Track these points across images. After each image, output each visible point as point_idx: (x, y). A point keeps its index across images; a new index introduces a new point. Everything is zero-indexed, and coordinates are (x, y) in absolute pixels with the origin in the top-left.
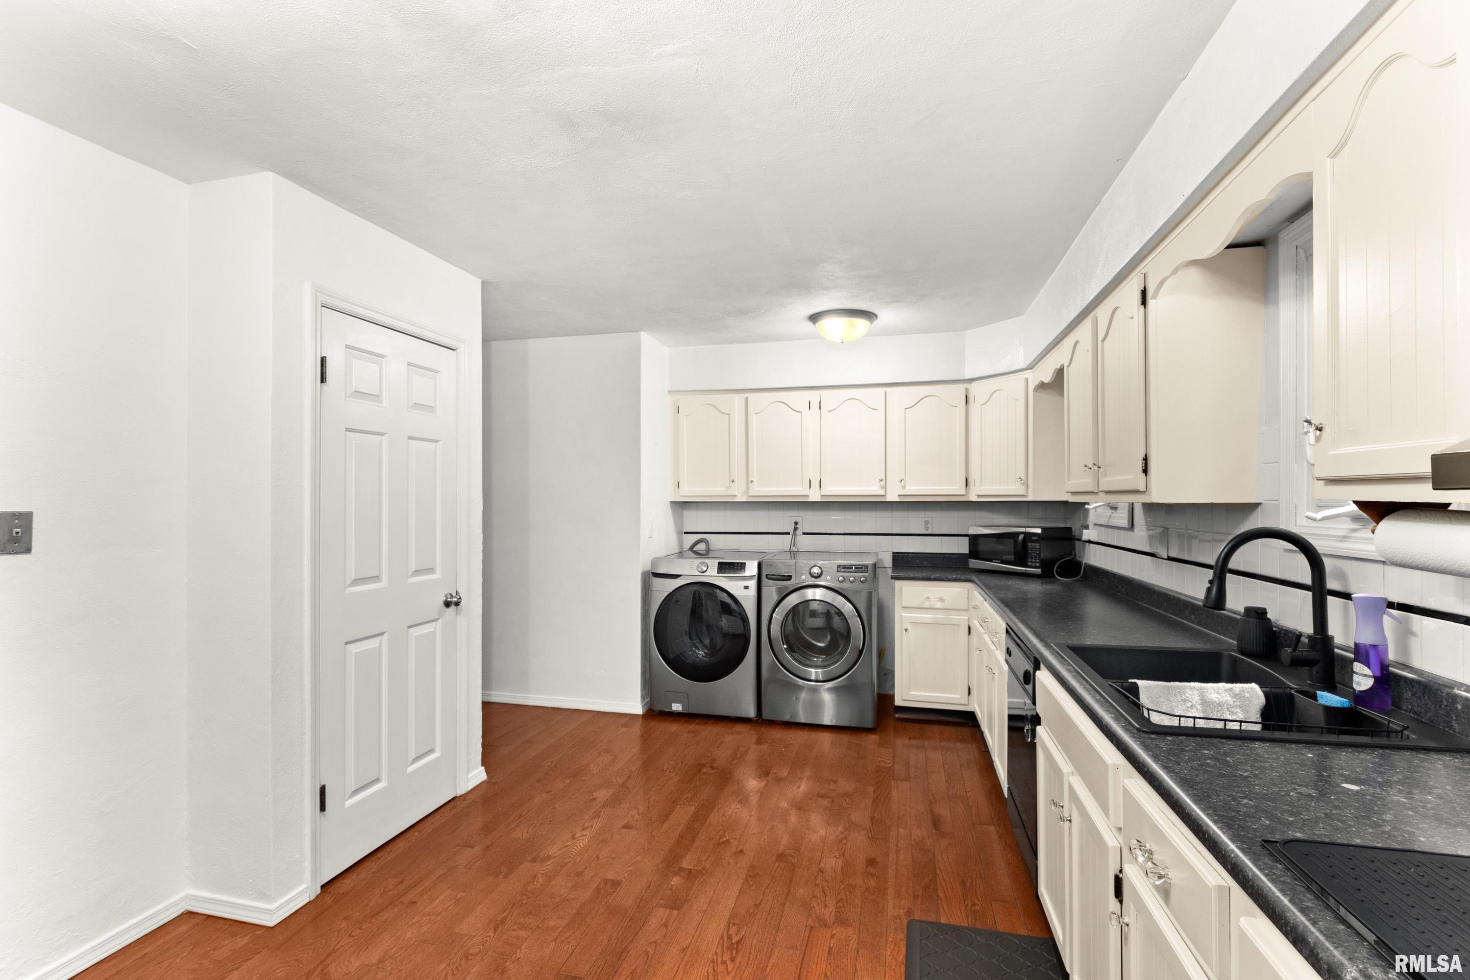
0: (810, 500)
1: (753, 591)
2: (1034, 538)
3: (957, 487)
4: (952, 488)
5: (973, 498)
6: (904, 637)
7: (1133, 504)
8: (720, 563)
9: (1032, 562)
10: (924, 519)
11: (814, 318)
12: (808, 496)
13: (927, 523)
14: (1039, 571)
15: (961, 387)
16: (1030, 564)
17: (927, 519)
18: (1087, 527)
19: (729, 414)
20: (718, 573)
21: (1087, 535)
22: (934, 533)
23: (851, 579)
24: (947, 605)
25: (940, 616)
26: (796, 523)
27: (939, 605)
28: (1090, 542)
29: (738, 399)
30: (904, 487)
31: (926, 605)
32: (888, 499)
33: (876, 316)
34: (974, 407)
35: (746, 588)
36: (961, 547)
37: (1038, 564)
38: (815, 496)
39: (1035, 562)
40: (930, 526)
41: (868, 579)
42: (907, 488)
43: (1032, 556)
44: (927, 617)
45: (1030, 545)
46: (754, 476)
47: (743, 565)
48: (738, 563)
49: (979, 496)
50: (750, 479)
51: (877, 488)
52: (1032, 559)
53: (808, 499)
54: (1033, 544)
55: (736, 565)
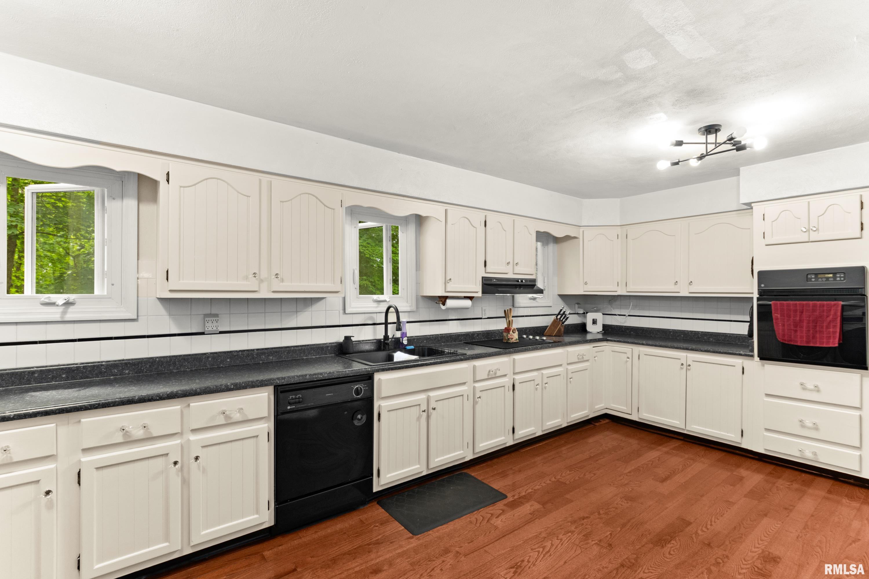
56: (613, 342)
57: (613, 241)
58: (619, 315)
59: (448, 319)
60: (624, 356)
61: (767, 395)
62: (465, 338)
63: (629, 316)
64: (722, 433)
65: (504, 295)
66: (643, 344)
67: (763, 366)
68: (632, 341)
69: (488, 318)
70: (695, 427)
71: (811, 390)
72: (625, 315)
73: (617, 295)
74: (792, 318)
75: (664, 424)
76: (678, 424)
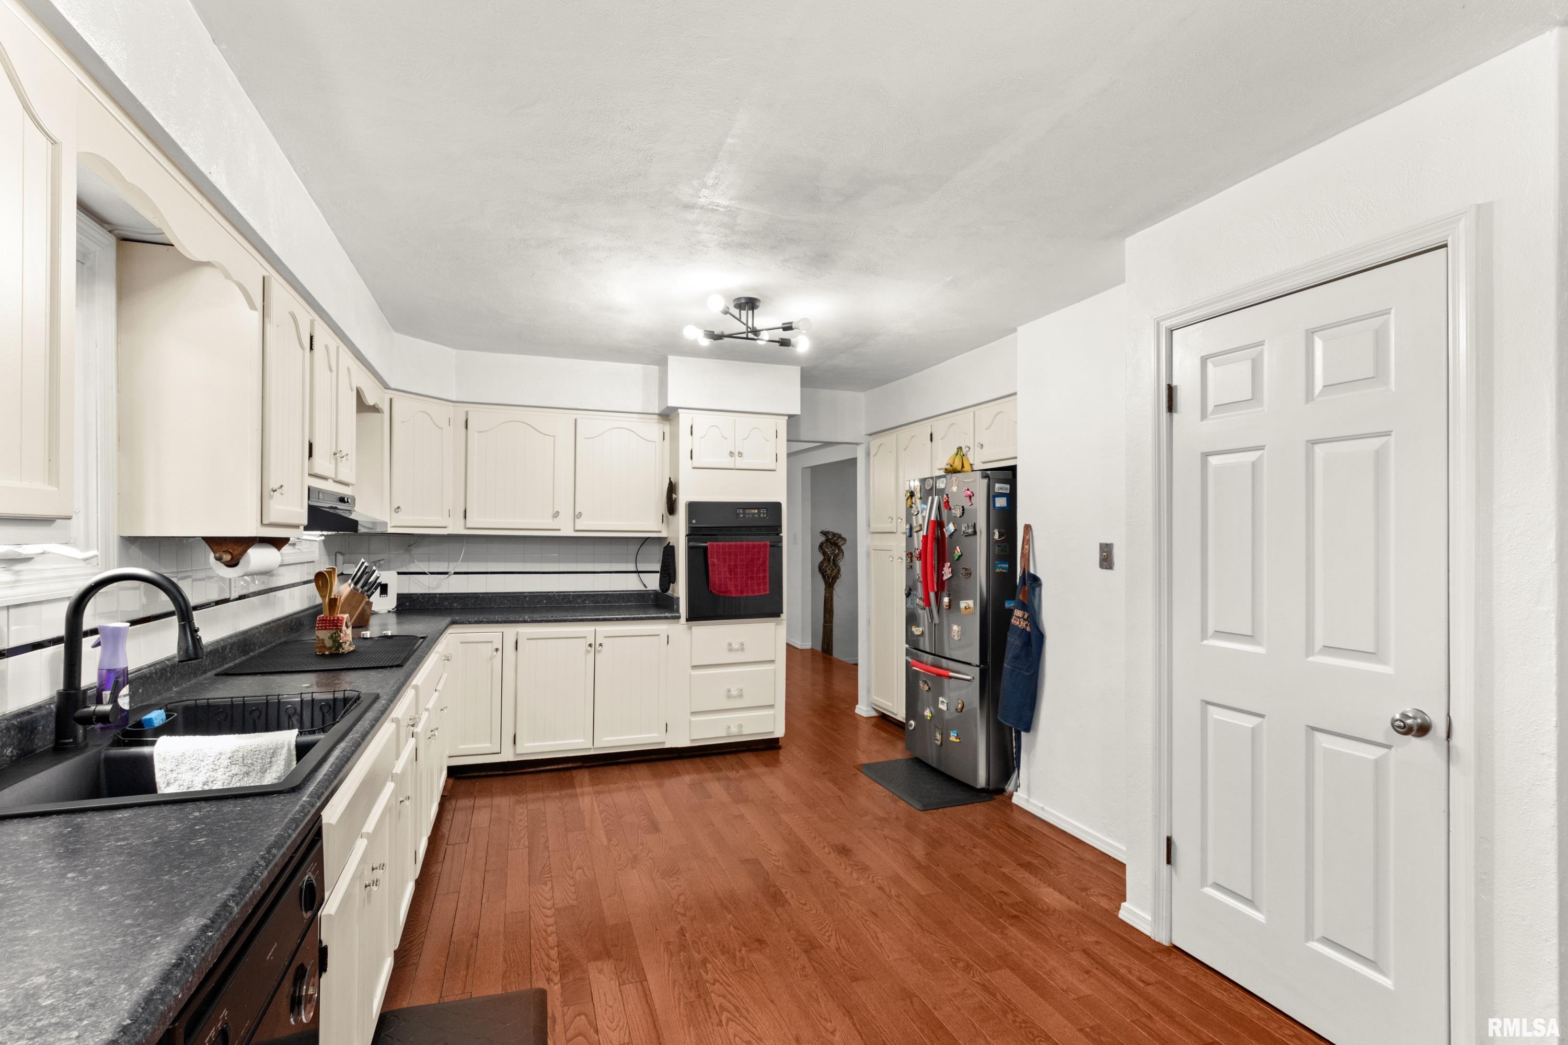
56: (465, 625)
57: (442, 429)
58: (432, 573)
60: (489, 649)
61: (695, 667)
63: (455, 573)
64: (643, 736)
66: (525, 622)
67: (690, 628)
68: (504, 619)
70: (607, 739)
71: (736, 650)
72: (446, 573)
73: (446, 533)
74: (727, 563)
75: (560, 751)
76: (582, 742)
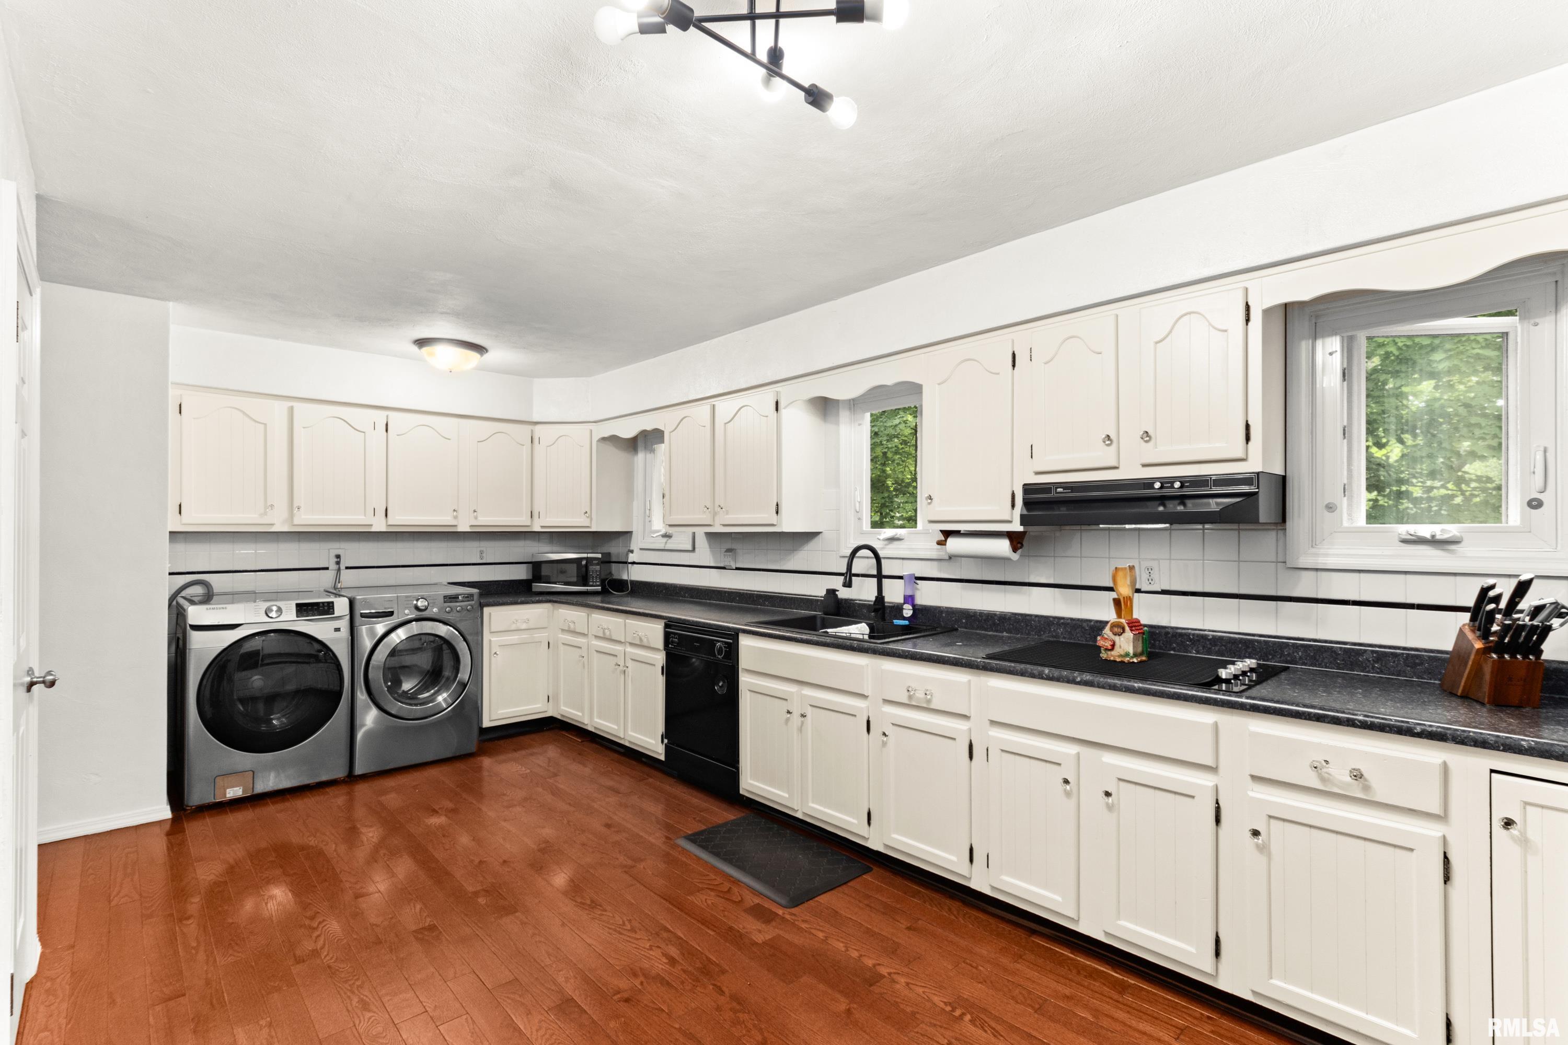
0: (373, 529)
1: (345, 632)
2: (594, 562)
3: (524, 519)
4: (516, 520)
5: (537, 528)
6: (493, 659)
7: (694, 533)
8: (298, 605)
9: (593, 582)
10: (479, 549)
11: (421, 343)
12: (372, 525)
13: (481, 552)
14: (599, 588)
15: (528, 428)
16: (591, 583)
17: (482, 549)
18: (632, 552)
19: (265, 424)
20: (297, 617)
21: (632, 558)
22: (488, 562)
23: (458, 608)
24: (531, 625)
25: (525, 636)
26: (338, 557)
27: (524, 626)
28: (634, 563)
29: (280, 408)
30: (476, 518)
31: (513, 627)
32: (460, 529)
33: (487, 351)
34: (539, 449)
35: (337, 630)
36: (520, 573)
37: (598, 583)
38: (379, 525)
39: (595, 582)
40: (484, 555)
41: (474, 607)
42: (479, 518)
43: (593, 577)
44: (514, 638)
45: (591, 568)
46: (298, 500)
47: (331, 605)
48: (323, 603)
49: (542, 527)
50: (295, 505)
51: (449, 518)
52: (593, 579)
53: (371, 529)
54: (594, 567)
55: (321, 605)
59: (1027, 581)
62: (1070, 633)
65: (1139, 529)
69: (1164, 592)
